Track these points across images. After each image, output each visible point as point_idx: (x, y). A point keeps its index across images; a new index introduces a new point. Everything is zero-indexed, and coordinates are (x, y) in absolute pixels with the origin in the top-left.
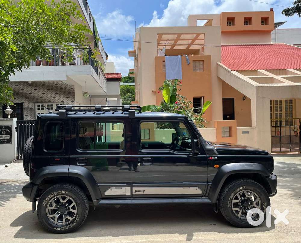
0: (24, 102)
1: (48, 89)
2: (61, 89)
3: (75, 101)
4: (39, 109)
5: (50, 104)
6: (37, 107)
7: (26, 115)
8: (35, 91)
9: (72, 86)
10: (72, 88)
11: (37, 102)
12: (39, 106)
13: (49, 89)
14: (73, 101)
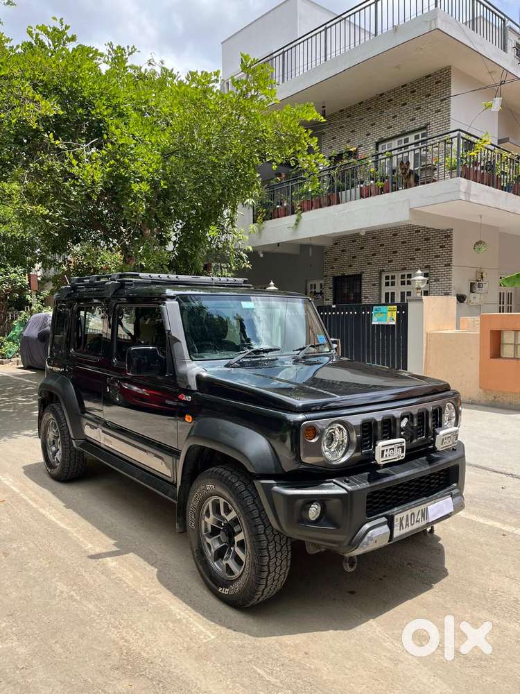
0: (363, 272)
1: (403, 243)
2: (426, 239)
3: (454, 263)
4: (387, 284)
5: (406, 273)
6: (384, 281)
7: (365, 298)
8: (382, 249)
9: (448, 230)
10: (448, 235)
11: (383, 271)
12: (387, 278)
13: (405, 242)
14: (449, 265)
